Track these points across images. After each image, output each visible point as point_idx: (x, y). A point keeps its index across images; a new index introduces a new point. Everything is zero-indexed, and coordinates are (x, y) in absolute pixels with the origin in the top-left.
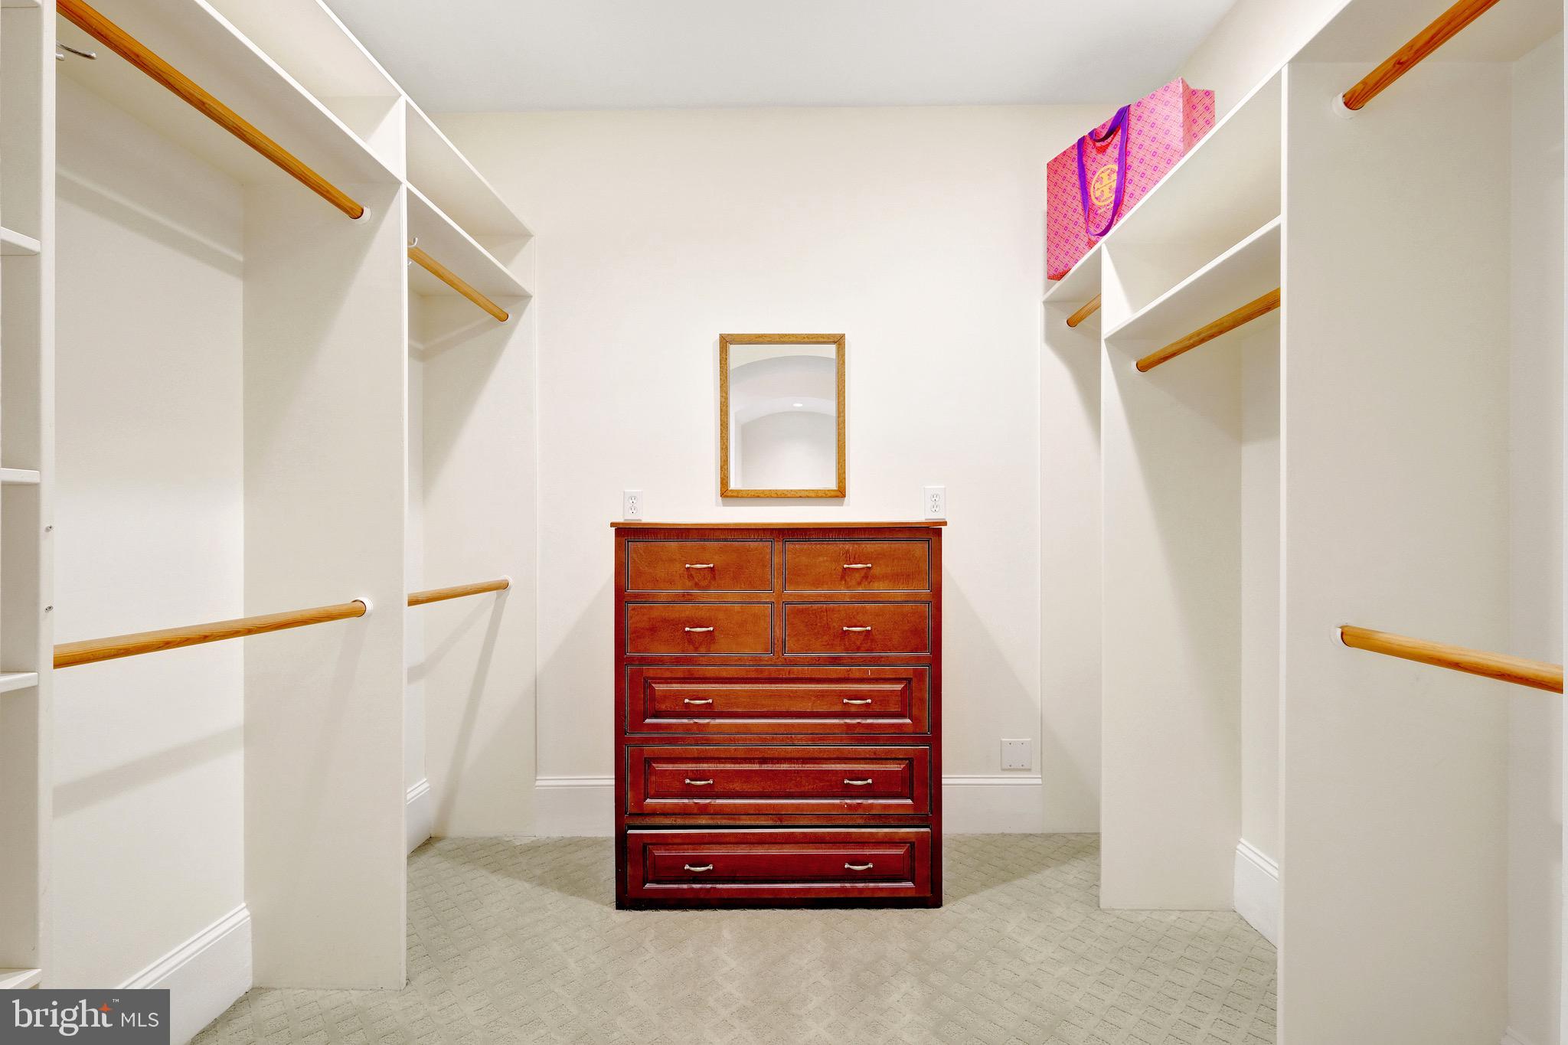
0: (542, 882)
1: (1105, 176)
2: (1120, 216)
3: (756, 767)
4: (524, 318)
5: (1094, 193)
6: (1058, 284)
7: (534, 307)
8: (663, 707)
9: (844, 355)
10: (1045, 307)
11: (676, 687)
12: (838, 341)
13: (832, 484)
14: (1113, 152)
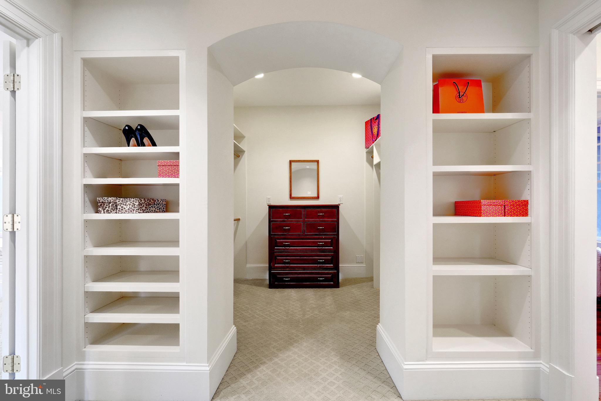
0: (251, 285)
1: (375, 128)
2: (378, 138)
3: (299, 258)
4: (243, 156)
5: (374, 132)
6: (368, 149)
7: (246, 154)
8: (279, 245)
9: (319, 165)
10: (366, 153)
11: (282, 240)
12: (318, 162)
13: (316, 196)
14: (377, 123)
